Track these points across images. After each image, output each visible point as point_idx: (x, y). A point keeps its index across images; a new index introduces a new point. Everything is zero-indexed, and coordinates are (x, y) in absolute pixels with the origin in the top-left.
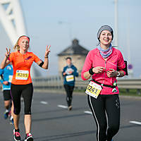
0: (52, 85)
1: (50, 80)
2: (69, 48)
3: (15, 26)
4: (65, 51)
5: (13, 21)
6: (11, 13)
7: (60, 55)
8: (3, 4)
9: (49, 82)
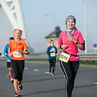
0: (42, 58)
1: (40, 54)
2: (53, 33)
3: (16, 17)
4: (51, 35)
5: (14, 14)
6: (13, 8)
7: (47, 37)
8: (8, 3)
9: (39, 56)
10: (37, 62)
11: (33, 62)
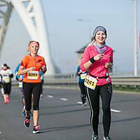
0: (72, 82)
3: (35, 24)
5: (33, 18)
6: (31, 11)
7: (79, 52)
8: (23, 2)
9: (68, 79)
10: (65, 88)
11: (59, 87)
